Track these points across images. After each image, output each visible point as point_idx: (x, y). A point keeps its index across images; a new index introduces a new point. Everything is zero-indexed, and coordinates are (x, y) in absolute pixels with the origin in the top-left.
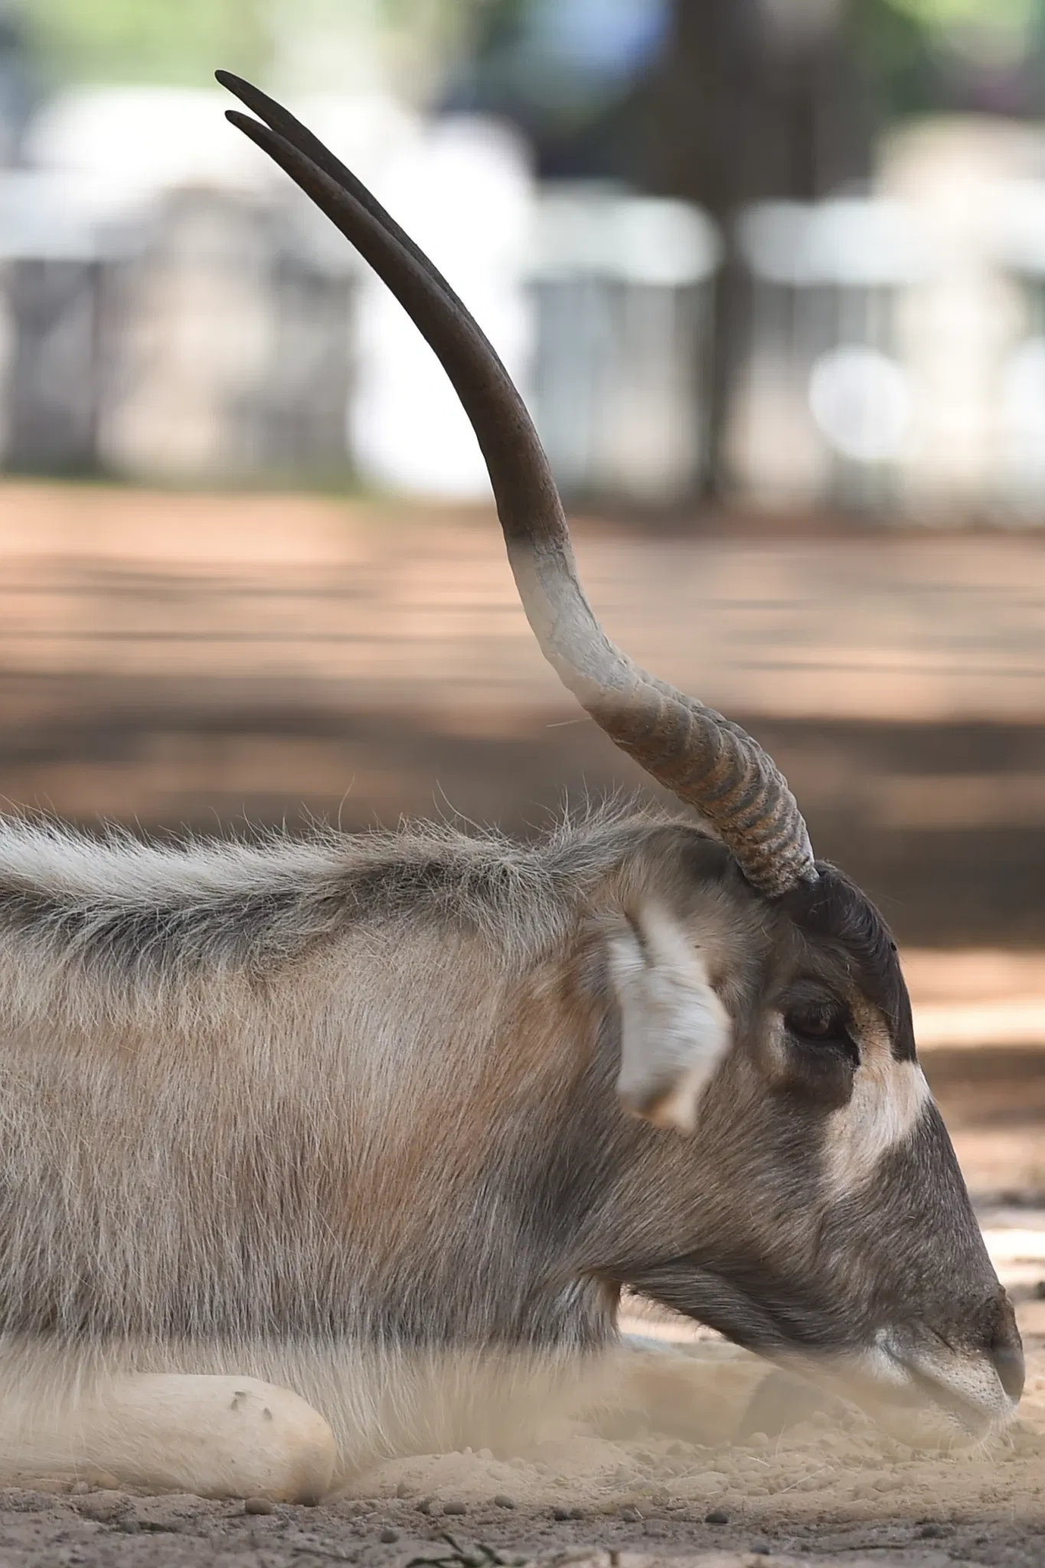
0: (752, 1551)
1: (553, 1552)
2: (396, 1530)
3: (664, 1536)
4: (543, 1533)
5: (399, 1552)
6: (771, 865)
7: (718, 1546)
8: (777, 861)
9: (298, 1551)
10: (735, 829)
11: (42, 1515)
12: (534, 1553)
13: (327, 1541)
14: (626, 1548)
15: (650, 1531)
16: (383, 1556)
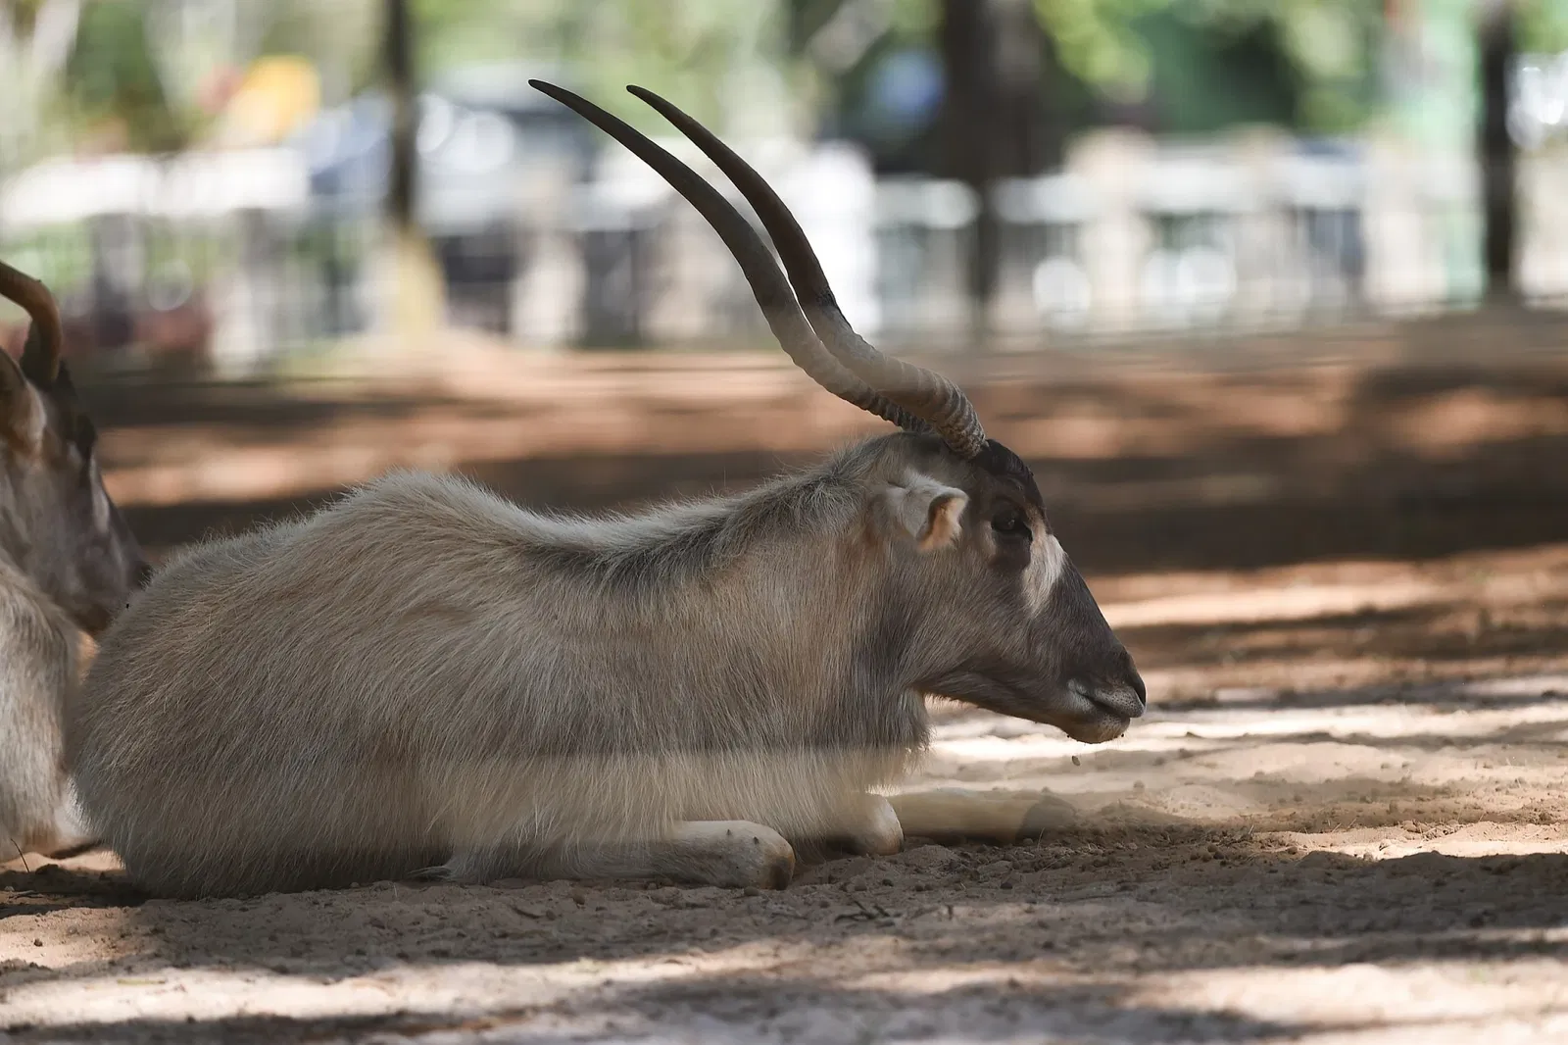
0: (1028, 902)
1: (916, 908)
2: (828, 900)
3: (978, 897)
4: (910, 899)
5: (831, 912)
6: (968, 441)
7: (1007, 901)
8: (971, 438)
9: (775, 915)
10: (949, 426)
11: (631, 902)
12: (905, 909)
13: (791, 908)
14: (957, 904)
15: (970, 895)
16: (822, 915)
